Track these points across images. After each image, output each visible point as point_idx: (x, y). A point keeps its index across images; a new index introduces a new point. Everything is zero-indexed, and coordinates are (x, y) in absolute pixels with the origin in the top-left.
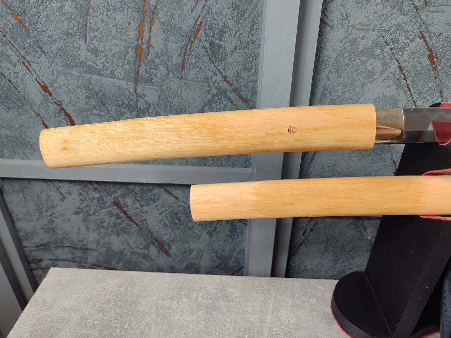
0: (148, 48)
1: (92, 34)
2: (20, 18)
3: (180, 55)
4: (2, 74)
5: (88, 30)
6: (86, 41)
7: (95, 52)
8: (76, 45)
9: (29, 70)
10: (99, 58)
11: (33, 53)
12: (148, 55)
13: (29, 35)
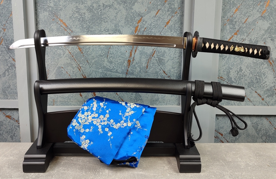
0: (133, 60)
1: (111, 55)
2: (81, 50)
3: (146, 63)
4: (67, 72)
5: (109, 54)
6: (107, 58)
7: (111, 62)
8: (103, 60)
9: (80, 70)
10: (112, 65)
11: (84, 63)
12: (133, 63)
13: (84, 56)
